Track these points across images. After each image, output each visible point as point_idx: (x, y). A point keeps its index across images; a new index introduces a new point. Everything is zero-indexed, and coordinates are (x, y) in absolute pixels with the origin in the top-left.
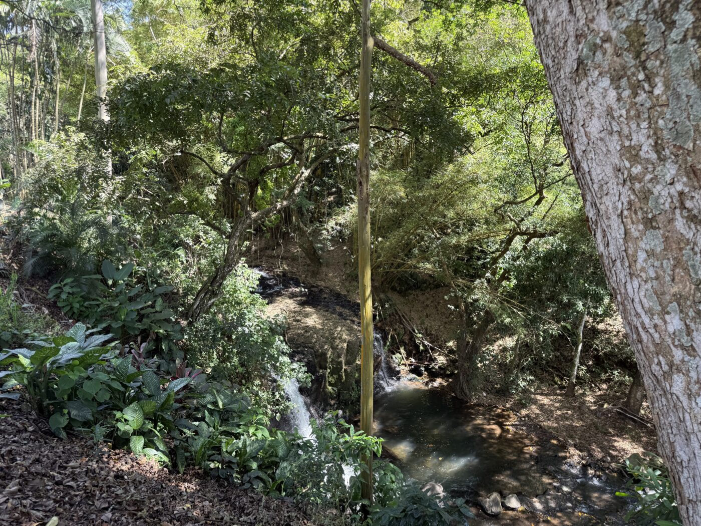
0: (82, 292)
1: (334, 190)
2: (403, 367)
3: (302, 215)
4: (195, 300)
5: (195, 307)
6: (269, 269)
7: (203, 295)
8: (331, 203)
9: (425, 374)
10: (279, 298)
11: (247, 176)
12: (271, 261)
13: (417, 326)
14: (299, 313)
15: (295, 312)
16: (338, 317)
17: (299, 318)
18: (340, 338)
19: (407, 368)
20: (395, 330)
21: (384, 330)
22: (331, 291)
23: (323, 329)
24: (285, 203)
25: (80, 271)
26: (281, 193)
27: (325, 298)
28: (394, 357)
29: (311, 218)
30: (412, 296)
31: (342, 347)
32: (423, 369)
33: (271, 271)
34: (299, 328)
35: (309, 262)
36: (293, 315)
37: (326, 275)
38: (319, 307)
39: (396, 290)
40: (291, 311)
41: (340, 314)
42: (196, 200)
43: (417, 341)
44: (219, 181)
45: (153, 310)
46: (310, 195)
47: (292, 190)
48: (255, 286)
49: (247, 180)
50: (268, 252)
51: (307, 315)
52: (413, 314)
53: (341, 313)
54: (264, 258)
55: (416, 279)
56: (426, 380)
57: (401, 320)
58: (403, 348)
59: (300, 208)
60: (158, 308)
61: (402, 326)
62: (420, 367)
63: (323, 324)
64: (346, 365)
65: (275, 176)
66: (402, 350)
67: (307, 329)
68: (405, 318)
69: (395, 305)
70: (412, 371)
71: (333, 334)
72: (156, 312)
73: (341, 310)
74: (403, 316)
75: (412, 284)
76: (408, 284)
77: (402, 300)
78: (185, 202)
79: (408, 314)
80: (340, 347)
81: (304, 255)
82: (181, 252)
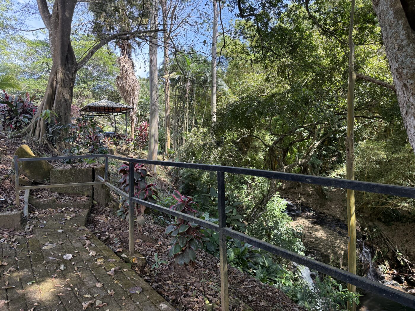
0: (201, 201)
1: (336, 153)
2: (387, 275)
3: (315, 168)
4: (252, 211)
5: (252, 215)
6: (293, 200)
7: (256, 210)
8: (334, 161)
9: (405, 282)
10: (299, 218)
11: (282, 146)
12: (294, 195)
13: (398, 248)
14: (312, 228)
15: (309, 228)
16: (338, 234)
17: (311, 231)
18: (339, 247)
19: (390, 276)
20: (381, 248)
21: (372, 247)
22: (333, 217)
23: (327, 240)
24: (303, 161)
25: (201, 192)
26: (301, 155)
27: (329, 221)
28: (380, 267)
29: (320, 171)
30: (395, 226)
31: (340, 253)
32: (403, 278)
33: (294, 202)
34: (311, 238)
35: (318, 198)
36: (308, 229)
37: (330, 206)
38: (325, 226)
39: (381, 221)
40: (306, 227)
41: (339, 233)
42: (255, 159)
43: (398, 258)
44: (267, 149)
45: (232, 215)
46: (320, 156)
47: (308, 153)
48: (285, 209)
49: (282, 148)
50: (292, 190)
51: (317, 230)
52: (395, 239)
53: (340, 231)
54: (290, 193)
55: (397, 214)
56: (405, 287)
57: (385, 242)
58: (387, 261)
59: (313, 164)
60: (234, 214)
61: (386, 246)
62: (400, 277)
63: (327, 237)
64: (343, 266)
65: (298, 145)
66: (386, 263)
67: (317, 238)
68: (388, 241)
69: (381, 230)
70: (394, 279)
71: (334, 244)
72: (233, 216)
73: (340, 230)
74: (387, 239)
75: (394, 218)
76: (392, 217)
77: (387, 228)
78: (250, 160)
79: (391, 238)
80: (338, 253)
81: (315, 193)
82: (245, 187)
